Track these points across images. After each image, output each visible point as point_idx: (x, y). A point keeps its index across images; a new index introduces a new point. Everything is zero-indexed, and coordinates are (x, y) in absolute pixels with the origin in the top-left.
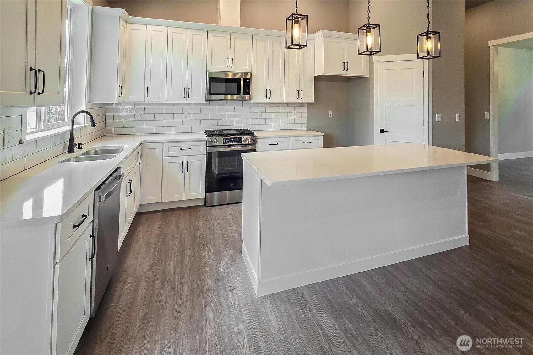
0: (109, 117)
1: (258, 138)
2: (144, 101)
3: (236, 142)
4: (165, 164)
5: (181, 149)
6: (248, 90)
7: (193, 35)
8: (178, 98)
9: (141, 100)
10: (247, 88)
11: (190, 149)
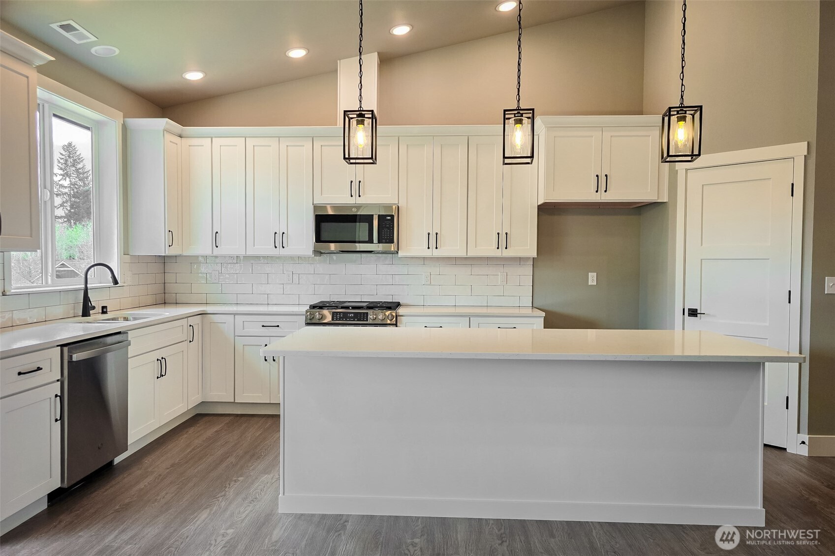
0: (170, 278)
1: (402, 316)
2: (213, 253)
3: (356, 320)
4: (239, 347)
5: (263, 326)
6: (390, 234)
7: (289, 147)
8: (265, 248)
9: (208, 252)
10: (387, 232)
11: (278, 326)
